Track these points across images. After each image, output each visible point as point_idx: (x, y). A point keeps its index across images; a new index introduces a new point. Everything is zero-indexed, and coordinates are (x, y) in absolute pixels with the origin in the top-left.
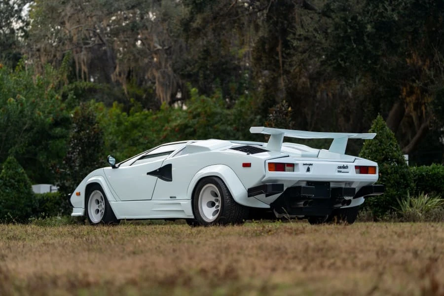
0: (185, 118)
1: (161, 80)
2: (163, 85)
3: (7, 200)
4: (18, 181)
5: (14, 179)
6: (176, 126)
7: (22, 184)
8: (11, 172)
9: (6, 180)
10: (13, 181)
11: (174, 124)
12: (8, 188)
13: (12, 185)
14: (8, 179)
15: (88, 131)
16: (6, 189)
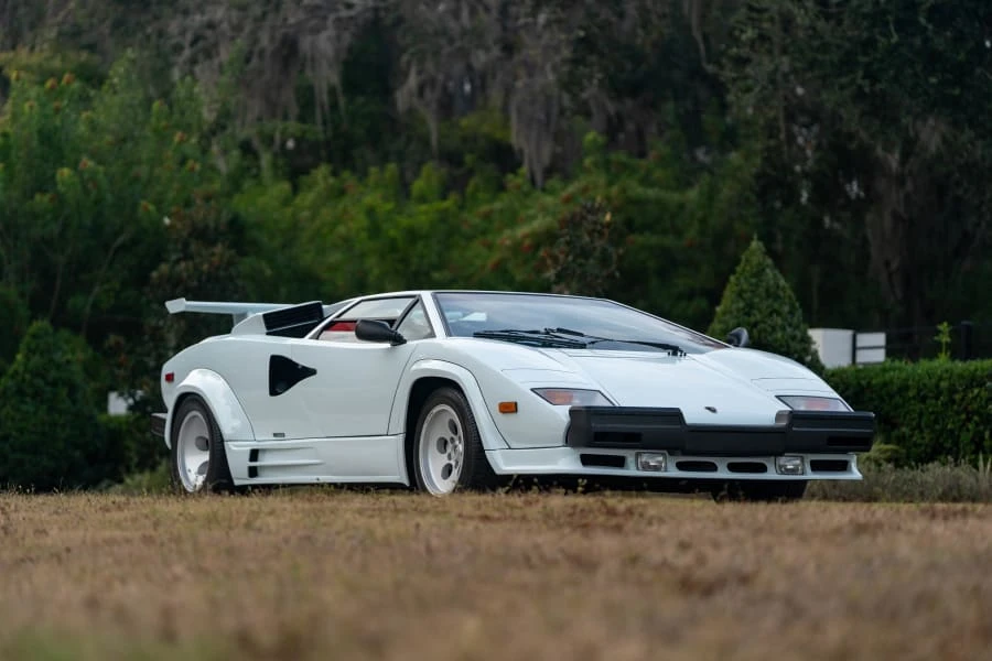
3: (21, 431)
4: (54, 384)
5: (43, 377)
7: (64, 392)
8: (36, 360)
9: (24, 380)
10: (39, 382)
12: (28, 399)
13: (37, 394)
14: (28, 376)
16: (23, 402)
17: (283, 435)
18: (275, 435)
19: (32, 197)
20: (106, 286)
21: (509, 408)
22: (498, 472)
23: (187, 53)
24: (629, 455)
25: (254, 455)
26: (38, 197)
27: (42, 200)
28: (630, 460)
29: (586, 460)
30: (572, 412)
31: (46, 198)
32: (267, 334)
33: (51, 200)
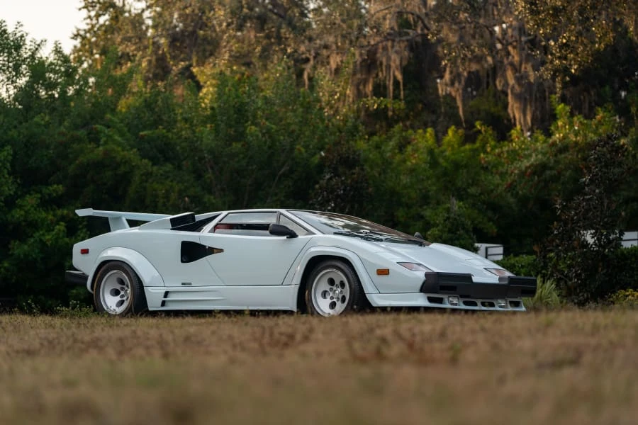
0: (544, 154)
1: (517, 89)
2: (518, 97)
6: (527, 168)
11: (526, 163)
15: (343, 178)
17: (190, 284)
18: (183, 284)
19: (230, 145)
20: (275, 198)
21: (383, 272)
22: (374, 305)
23: (312, 62)
24: (445, 297)
25: (166, 294)
26: (234, 144)
27: (237, 146)
28: (446, 300)
29: (430, 300)
30: (426, 275)
31: (239, 145)
32: (172, 229)
33: (243, 145)
